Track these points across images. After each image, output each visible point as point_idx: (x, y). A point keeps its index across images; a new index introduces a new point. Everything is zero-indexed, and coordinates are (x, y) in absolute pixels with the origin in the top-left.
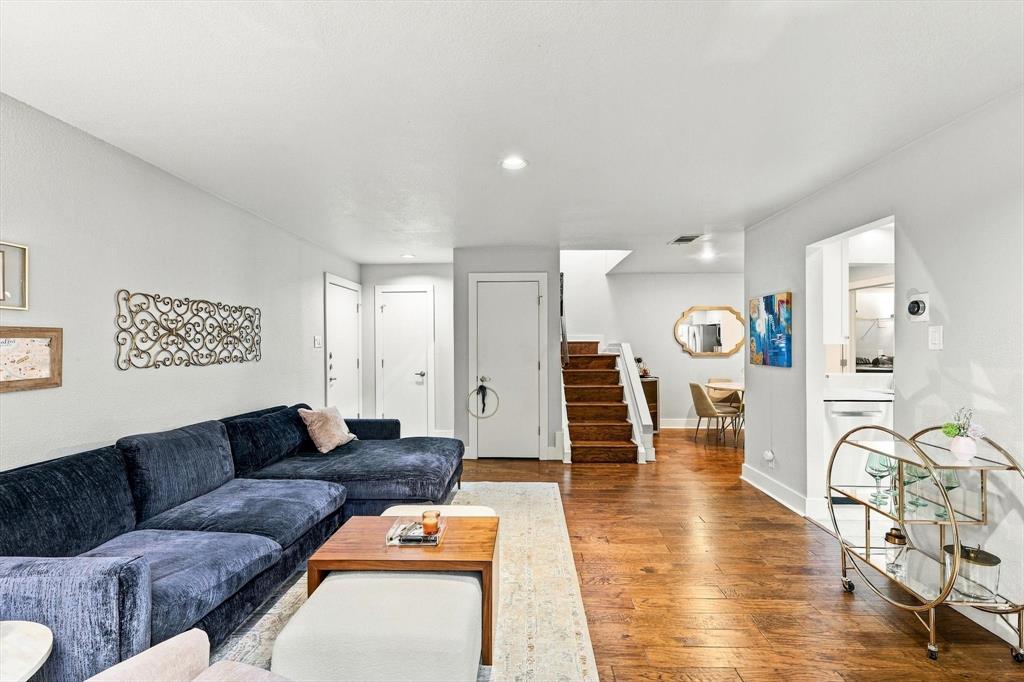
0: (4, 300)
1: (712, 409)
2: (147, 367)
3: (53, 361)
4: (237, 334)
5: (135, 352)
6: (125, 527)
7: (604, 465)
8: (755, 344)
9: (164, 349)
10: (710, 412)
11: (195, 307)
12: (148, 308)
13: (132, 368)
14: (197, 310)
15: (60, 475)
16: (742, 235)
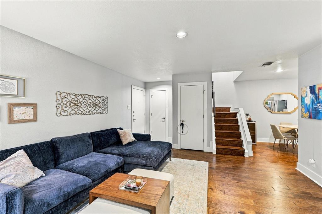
0: (17, 95)
1: (281, 135)
2: (67, 115)
3: (34, 113)
4: (99, 105)
5: (63, 111)
6: (49, 168)
7: (229, 156)
8: (304, 108)
9: (73, 110)
10: (280, 137)
11: (84, 96)
12: (67, 97)
13: (61, 116)
14: (85, 97)
15: (29, 150)
16: (298, 59)
